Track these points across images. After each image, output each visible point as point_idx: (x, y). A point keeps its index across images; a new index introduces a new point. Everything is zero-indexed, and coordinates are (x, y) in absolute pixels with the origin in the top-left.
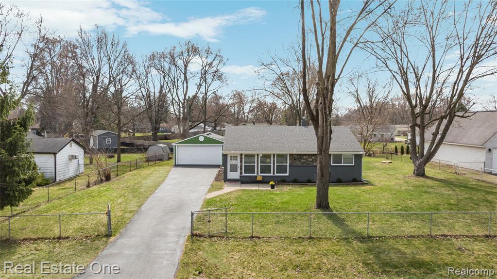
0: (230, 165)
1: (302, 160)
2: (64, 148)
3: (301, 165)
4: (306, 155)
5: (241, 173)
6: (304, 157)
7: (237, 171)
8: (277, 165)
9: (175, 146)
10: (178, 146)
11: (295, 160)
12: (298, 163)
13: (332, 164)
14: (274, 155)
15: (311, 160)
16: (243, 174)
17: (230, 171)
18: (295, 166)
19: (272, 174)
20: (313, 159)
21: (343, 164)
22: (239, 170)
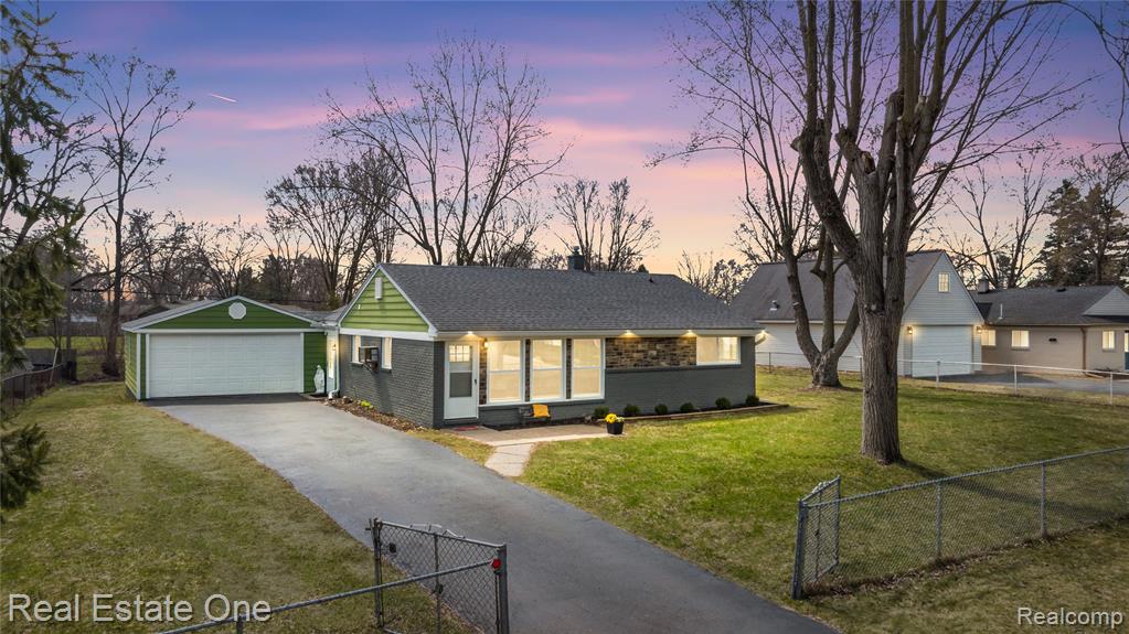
0: (452, 376)
1: (635, 355)
3: (633, 368)
4: (645, 340)
5: (482, 400)
6: (640, 347)
7: (470, 395)
9: (143, 335)
10: (151, 335)
11: (621, 354)
12: (625, 362)
13: (698, 364)
14: (569, 341)
15: (655, 353)
16: (489, 402)
17: (451, 396)
18: (619, 372)
19: (562, 399)
20: (658, 351)
21: (720, 363)
22: (475, 388)
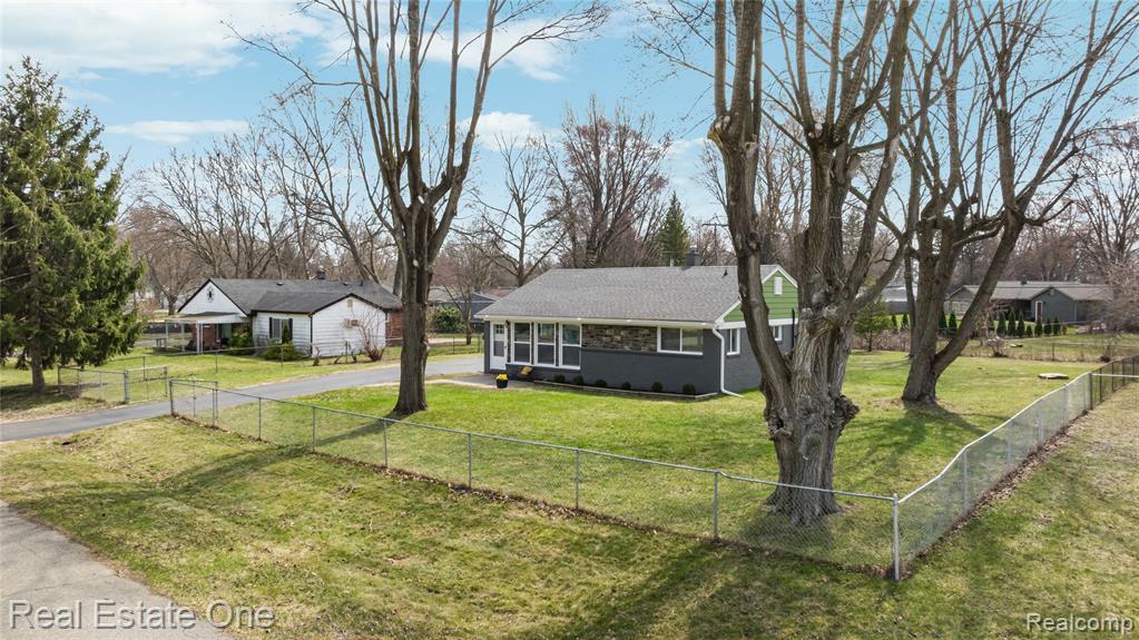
0: (495, 342)
1: (604, 338)
2: (332, 307)
3: (602, 349)
4: (611, 327)
5: (509, 361)
6: (608, 332)
7: (503, 356)
8: (564, 347)
11: (592, 337)
12: (596, 343)
13: (659, 350)
14: (557, 324)
15: (619, 338)
16: (513, 362)
17: (495, 354)
18: (591, 351)
19: (554, 366)
20: (622, 337)
21: (681, 352)
22: (506, 351)
